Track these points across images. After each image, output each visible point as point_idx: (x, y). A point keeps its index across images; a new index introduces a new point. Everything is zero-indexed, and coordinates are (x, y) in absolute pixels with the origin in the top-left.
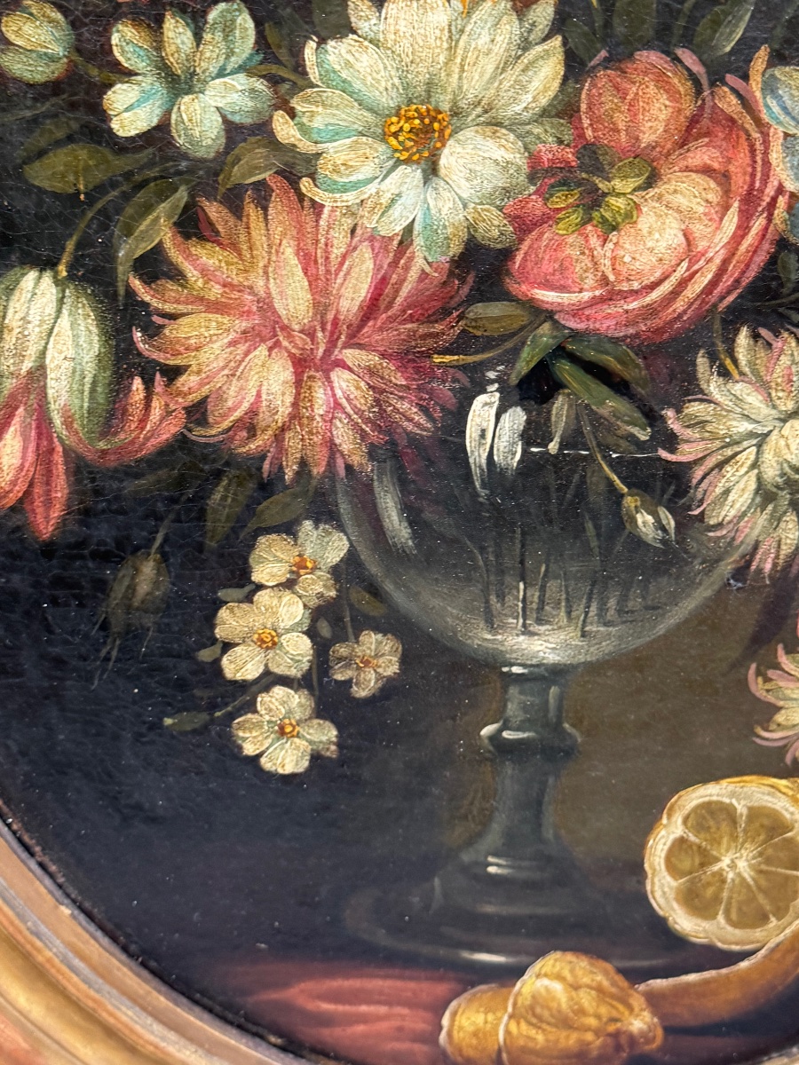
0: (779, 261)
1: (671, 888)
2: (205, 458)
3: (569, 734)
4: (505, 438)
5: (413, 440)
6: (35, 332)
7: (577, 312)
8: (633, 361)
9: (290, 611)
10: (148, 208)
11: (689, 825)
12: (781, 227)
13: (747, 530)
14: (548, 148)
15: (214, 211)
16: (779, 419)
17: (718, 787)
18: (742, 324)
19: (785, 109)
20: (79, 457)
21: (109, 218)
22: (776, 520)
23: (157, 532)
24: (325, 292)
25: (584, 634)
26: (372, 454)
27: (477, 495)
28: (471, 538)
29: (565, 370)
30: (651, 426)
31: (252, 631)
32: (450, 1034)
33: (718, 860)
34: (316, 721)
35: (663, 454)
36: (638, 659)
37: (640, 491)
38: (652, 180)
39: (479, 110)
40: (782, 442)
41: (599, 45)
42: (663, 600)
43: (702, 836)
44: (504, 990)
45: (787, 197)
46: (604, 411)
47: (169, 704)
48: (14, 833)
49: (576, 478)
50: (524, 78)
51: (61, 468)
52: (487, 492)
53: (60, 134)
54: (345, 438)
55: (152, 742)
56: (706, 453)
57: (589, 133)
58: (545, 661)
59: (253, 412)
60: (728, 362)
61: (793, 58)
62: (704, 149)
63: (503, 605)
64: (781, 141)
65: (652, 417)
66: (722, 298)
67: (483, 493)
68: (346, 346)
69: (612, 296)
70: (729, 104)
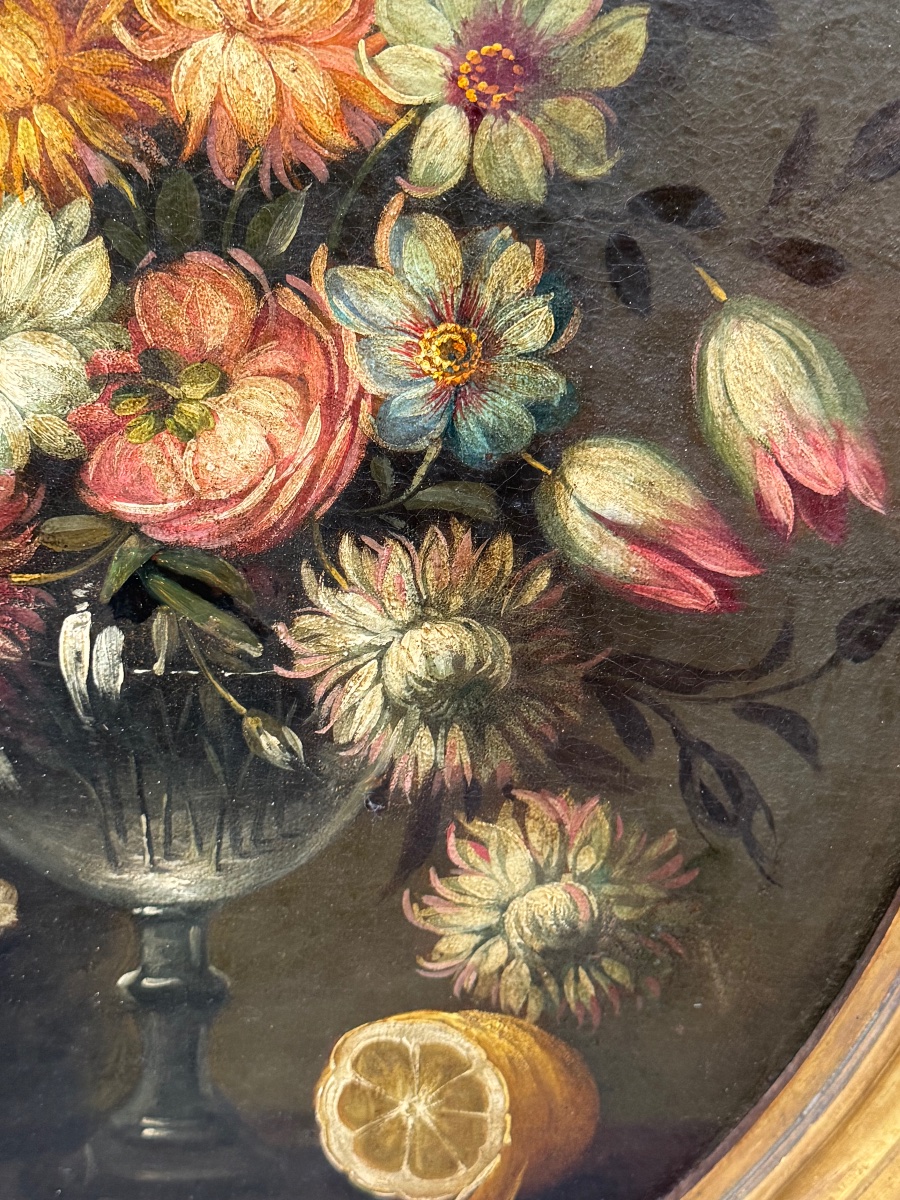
0: (372, 466)
1: (346, 1138)
3: (217, 978)
4: (103, 661)
7: (164, 524)
8: (233, 574)
11: (360, 1069)
12: (369, 431)
13: (380, 748)
14: (106, 355)
16: (397, 630)
17: (385, 1025)
18: (343, 533)
19: (353, 309)
22: (409, 736)
25: (219, 868)
27: (79, 723)
28: (79, 769)
29: (159, 585)
30: (262, 642)
33: (394, 1105)
35: (280, 671)
36: (282, 892)
37: (260, 712)
38: (224, 386)
39: (24, 315)
40: (403, 654)
41: (145, 247)
42: (301, 826)
43: (375, 1080)
45: (369, 400)
46: (209, 628)
49: (188, 700)
50: (68, 282)
52: (92, 719)
56: (325, 668)
57: (148, 337)
58: (180, 900)
60: (334, 572)
61: (354, 257)
62: (275, 352)
63: (125, 841)
64: (354, 342)
65: (262, 633)
66: (318, 506)
67: (87, 720)
69: (199, 506)
70: (294, 305)
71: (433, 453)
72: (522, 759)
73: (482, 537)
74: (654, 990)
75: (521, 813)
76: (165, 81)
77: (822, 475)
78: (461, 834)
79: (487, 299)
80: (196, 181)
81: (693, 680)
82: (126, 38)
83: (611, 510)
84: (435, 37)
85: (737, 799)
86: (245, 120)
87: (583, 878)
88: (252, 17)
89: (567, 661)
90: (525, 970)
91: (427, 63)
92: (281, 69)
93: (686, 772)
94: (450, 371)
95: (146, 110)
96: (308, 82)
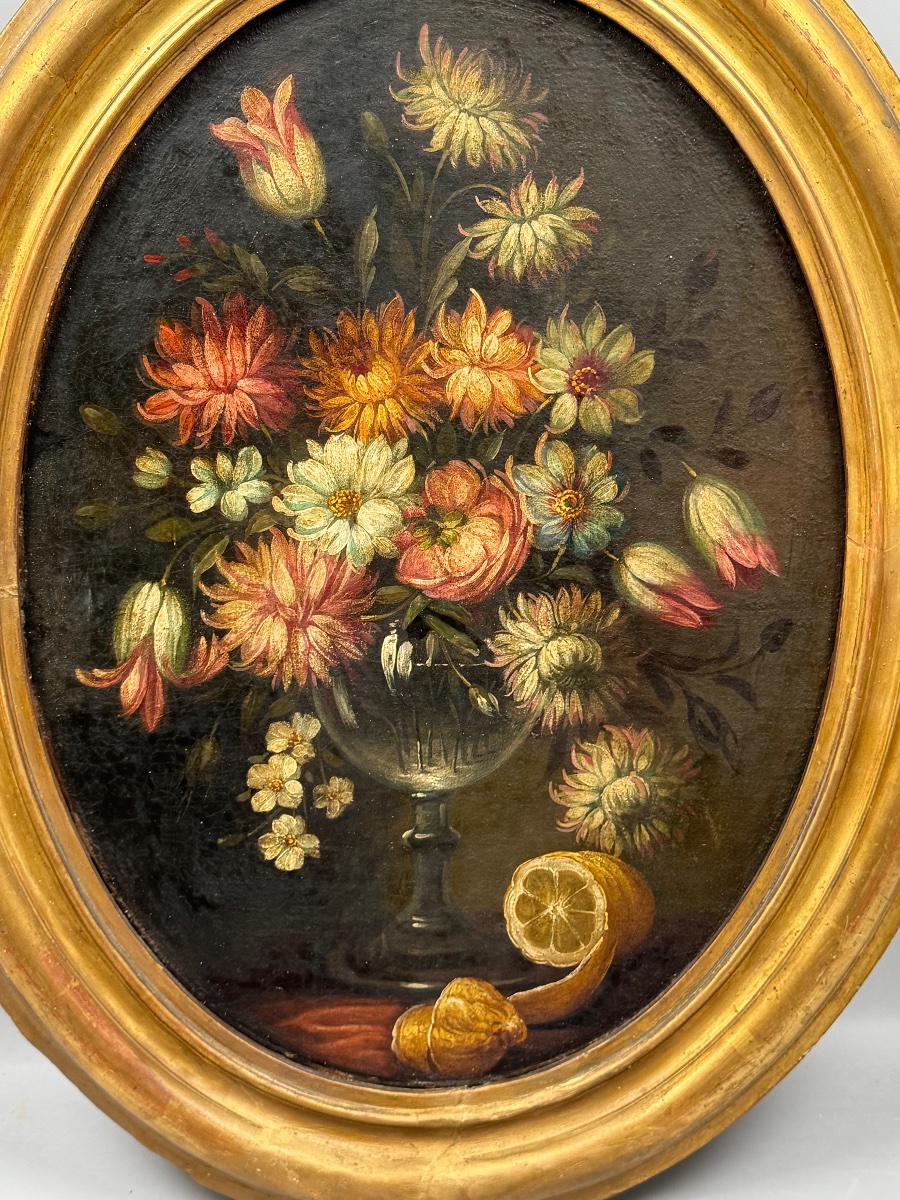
0: (533, 559)
1: (521, 929)
2: (240, 680)
3: (453, 833)
4: (402, 659)
5: (352, 662)
6: (148, 615)
7: (434, 589)
8: (466, 613)
9: (290, 767)
10: (209, 547)
11: (527, 886)
12: (532, 541)
13: (537, 704)
14: (411, 508)
15: (243, 547)
16: (545, 641)
17: (540, 860)
18: (519, 592)
19: (524, 484)
20: (171, 683)
21: (188, 553)
22: (551, 697)
23: (213, 724)
24: (302, 585)
25: (455, 771)
26: (331, 673)
27: (389, 692)
28: (388, 717)
29: (431, 620)
30: (479, 648)
31: (268, 781)
32: (397, 1042)
33: (546, 908)
34: (307, 835)
35: (487, 663)
36: (487, 784)
37: (477, 685)
38: (464, 521)
39: (375, 491)
40: (548, 653)
41: (431, 459)
42: (497, 747)
43: (535, 892)
44: (429, 1008)
45: (532, 527)
46: (453, 641)
47: (221, 830)
48: (129, 919)
49: (442, 680)
50: (396, 476)
51: (161, 690)
52: (395, 690)
53: (164, 513)
54: (316, 665)
55: (212, 855)
56: (510, 661)
57: (431, 500)
58: (435, 789)
59: (265, 652)
60: (514, 611)
61: (525, 461)
62: (488, 505)
63: (409, 756)
64: (525, 500)
65: (480, 644)
66: (507, 578)
67: (393, 690)
68: (314, 613)
69: (451, 580)
70: (497, 483)
71: (562, 552)
72: (608, 709)
73: (586, 593)
74: (681, 837)
75: (608, 738)
76: (443, 387)
77: (747, 558)
78: (579, 750)
79: (586, 479)
80: (455, 429)
81: (691, 665)
82: (427, 370)
83: (648, 577)
84: (562, 365)
85: (718, 728)
86: (477, 403)
87: (641, 774)
88: (482, 359)
89: (631, 655)
90: (613, 827)
91: (558, 376)
92: (494, 381)
93: (691, 714)
94: (569, 512)
95: (434, 400)
96: (506, 386)
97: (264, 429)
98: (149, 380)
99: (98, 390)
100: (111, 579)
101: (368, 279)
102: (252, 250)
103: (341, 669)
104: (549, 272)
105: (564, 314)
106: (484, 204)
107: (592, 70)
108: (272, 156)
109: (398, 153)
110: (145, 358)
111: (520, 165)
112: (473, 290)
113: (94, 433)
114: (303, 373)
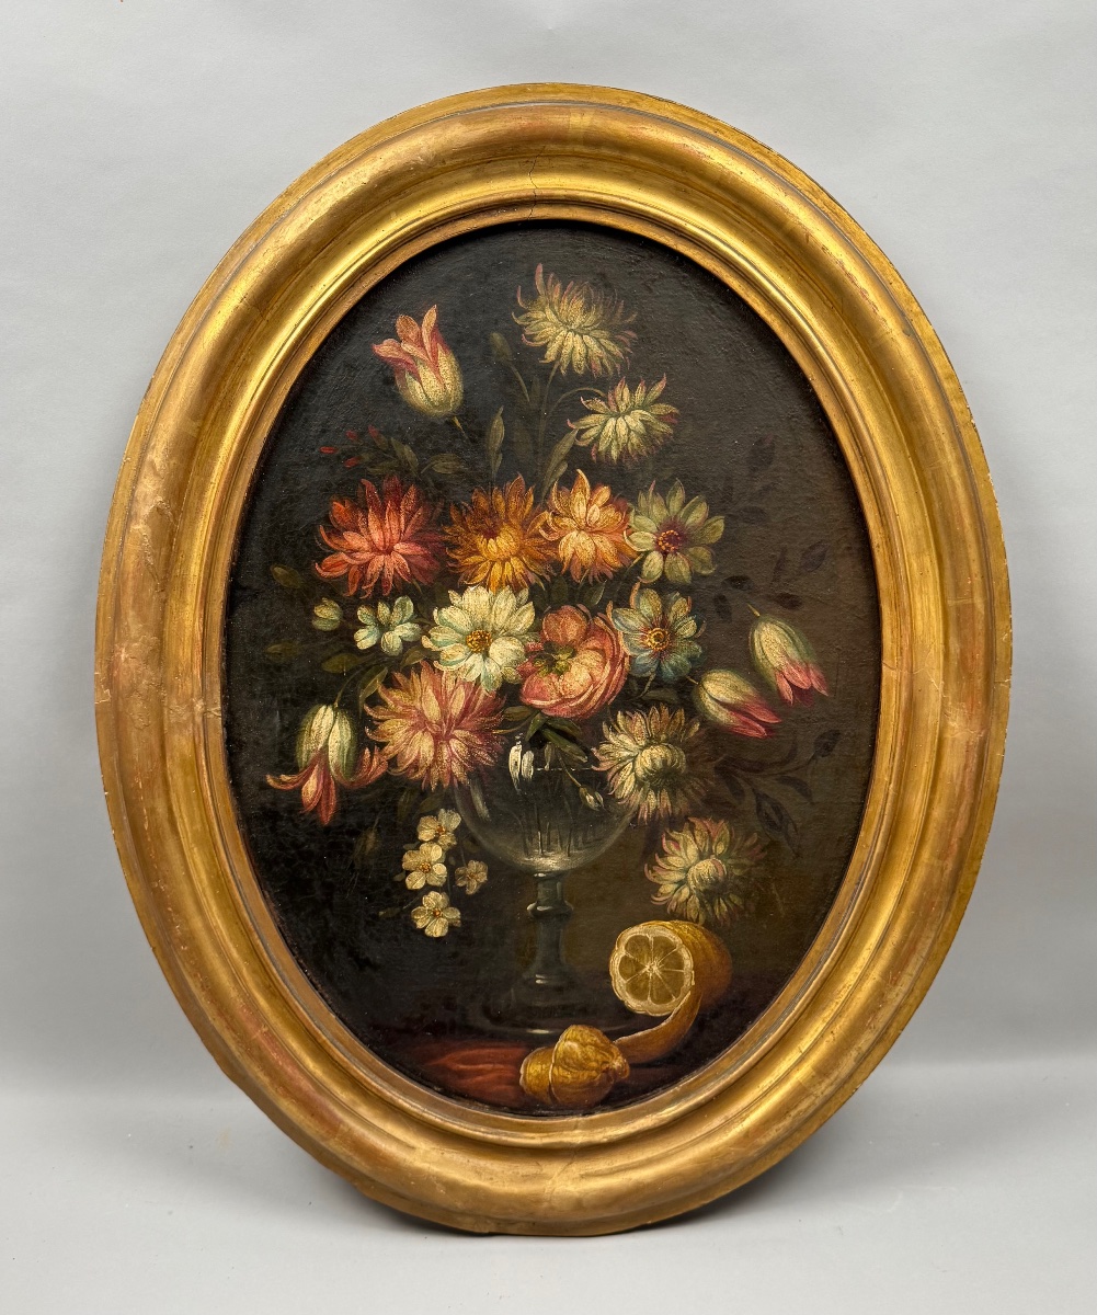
0: (629, 683)
1: (623, 984)
2: (396, 783)
3: (568, 906)
4: (526, 765)
5: (486, 768)
6: (323, 731)
7: (550, 708)
8: (576, 728)
9: (436, 853)
10: (372, 677)
11: (628, 949)
12: (628, 669)
13: (634, 800)
14: (531, 644)
15: (398, 676)
16: (640, 749)
17: (639, 928)
18: (619, 710)
19: (622, 624)
20: (341, 785)
21: (356, 682)
22: (646, 795)
23: (375, 818)
24: (446, 706)
25: (569, 855)
26: (469, 776)
27: (516, 792)
28: (515, 812)
29: (548, 734)
30: (587, 756)
31: (419, 864)
32: (524, 1078)
33: (643, 967)
34: (450, 908)
35: (594, 768)
36: (594, 866)
37: (586, 786)
38: (574, 654)
39: (503, 631)
40: (643, 759)
41: (547, 605)
42: (602, 835)
43: (635, 954)
44: (550, 1050)
45: (628, 657)
46: (566, 751)
47: (382, 904)
48: (308, 977)
49: (558, 782)
50: (520, 618)
51: (334, 791)
52: (520, 790)
53: (336, 650)
54: (456, 769)
55: (374, 925)
56: (611, 766)
57: (547, 637)
58: (553, 870)
59: (417, 760)
60: (615, 726)
61: (622, 605)
62: (593, 641)
63: (532, 843)
64: (622, 636)
65: (587, 752)
66: (609, 699)
67: (518, 790)
68: (455, 729)
69: (564, 701)
70: (601, 623)
71: (653, 677)
72: (692, 803)
73: (672, 710)
74: (753, 908)
75: (692, 828)
76: (557, 548)
77: (802, 680)
78: (668, 838)
79: (671, 619)
80: (566, 581)
81: (759, 768)
82: (543, 534)
83: (722, 697)
84: (650, 529)
85: (781, 819)
86: (584, 559)
87: (719, 857)
88: (587, 525)
89: (709, 760)
90: (697, 900)
91: (648, 538)
92: (597, 542)
93: (759, 809)
94: (658, 646)
95: (549, 558)
96: (605, 546)
97: (415, 583)
98: (324, 544)
99: (285, 553)
100: (295, 703)
101: (497, 463)
102: (405, 442)
103: (476, 772)
104: (639, 456)
105: (652, 489)
106: (588, 403)
107: (672, 297)
108: (421, 368)
109: (520, 365)
110: (322, 528)
111: (616, 372)
112: (579, 471)
113: (281, 587)
114: (446, 538)
